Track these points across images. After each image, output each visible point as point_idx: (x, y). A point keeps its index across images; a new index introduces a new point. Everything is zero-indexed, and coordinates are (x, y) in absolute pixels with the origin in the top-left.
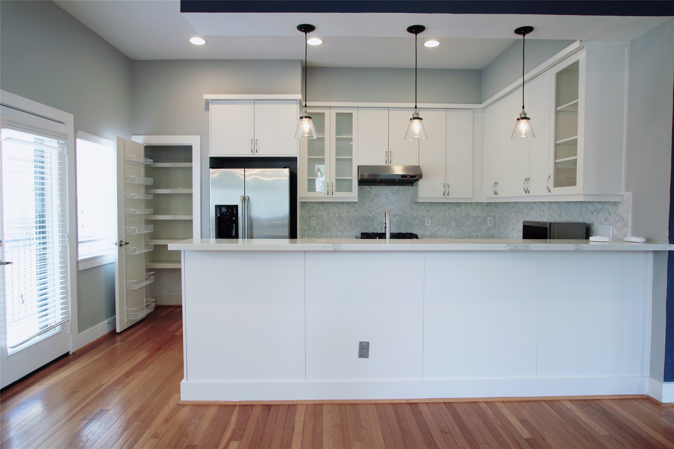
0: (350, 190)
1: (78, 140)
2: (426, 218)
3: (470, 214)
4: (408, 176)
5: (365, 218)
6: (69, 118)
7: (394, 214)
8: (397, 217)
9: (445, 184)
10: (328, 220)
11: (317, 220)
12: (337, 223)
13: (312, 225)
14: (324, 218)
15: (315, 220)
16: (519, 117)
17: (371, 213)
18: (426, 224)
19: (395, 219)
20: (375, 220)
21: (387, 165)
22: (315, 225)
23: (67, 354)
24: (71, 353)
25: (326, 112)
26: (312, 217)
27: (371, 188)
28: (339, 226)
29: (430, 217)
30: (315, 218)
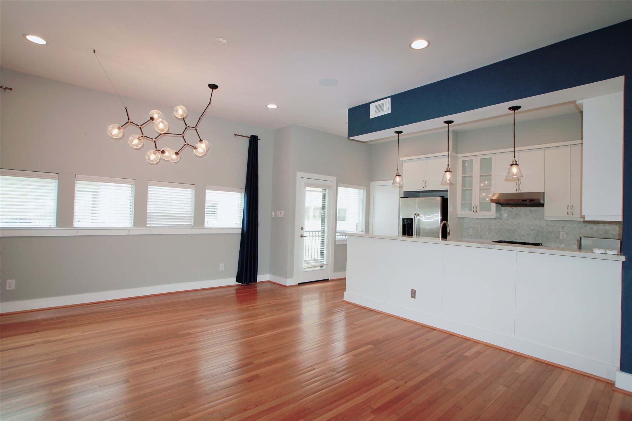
0: (490, 210)
1: (338, 188)
2: (561, 233)
3: (610, 232)
4: (528, 200)
5: (508, 230)
6: (334, 179)
7: (532, 229)
8: (534, 231)
9: (569, 205)
10: (481, 230)
11: (473, 230)
12: (487, 233)
13: (470, 233)
14: (478, 229)
15: (472, 230)
16: (512, 164)
17: (512, 227)
18: (561, 238)
19: (532, 232)
20: (516, 232)
21: (517, 192)
22: (472, 233)
23: (328, 280)
24: (329, 280)
25: (474, 159)
26: (470, 228)
27: (513, 209)
28: (489, 235)
29: (565, 233)
30: (472, 229)
